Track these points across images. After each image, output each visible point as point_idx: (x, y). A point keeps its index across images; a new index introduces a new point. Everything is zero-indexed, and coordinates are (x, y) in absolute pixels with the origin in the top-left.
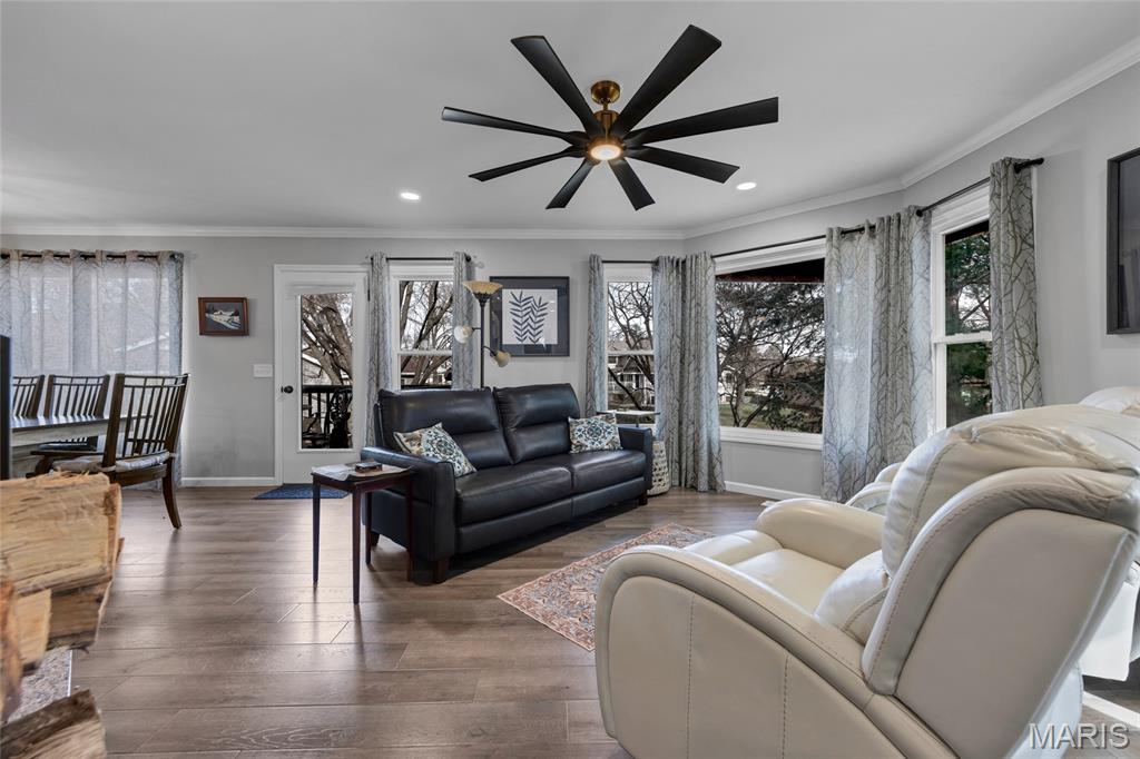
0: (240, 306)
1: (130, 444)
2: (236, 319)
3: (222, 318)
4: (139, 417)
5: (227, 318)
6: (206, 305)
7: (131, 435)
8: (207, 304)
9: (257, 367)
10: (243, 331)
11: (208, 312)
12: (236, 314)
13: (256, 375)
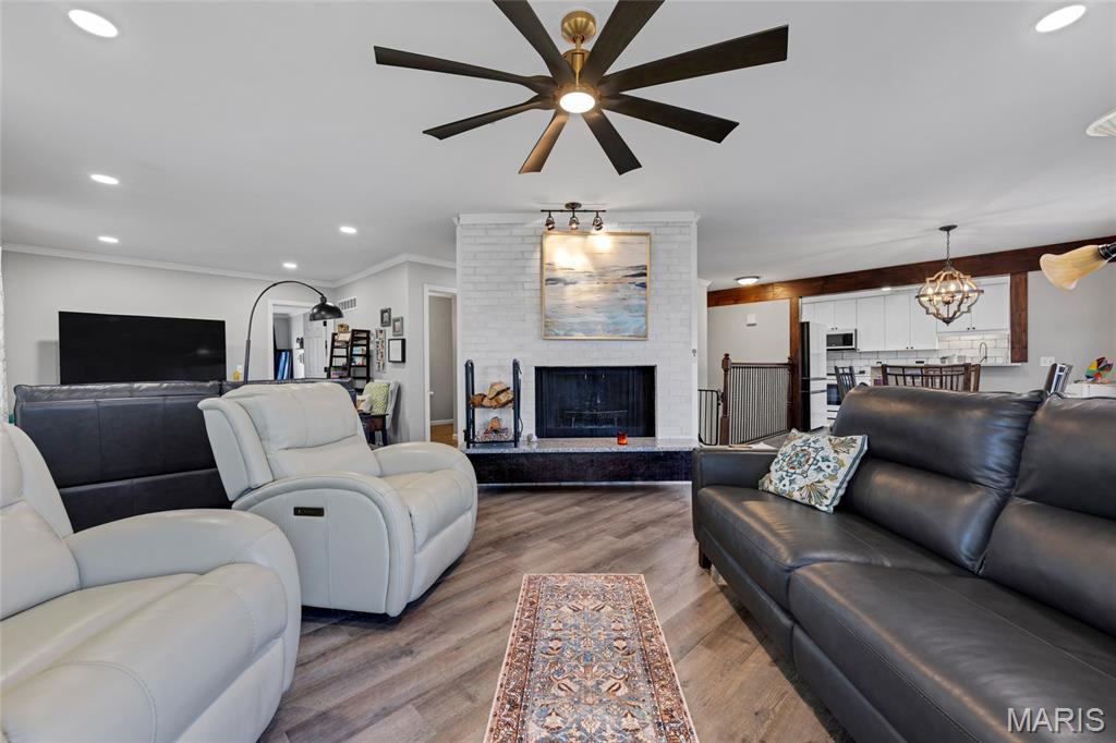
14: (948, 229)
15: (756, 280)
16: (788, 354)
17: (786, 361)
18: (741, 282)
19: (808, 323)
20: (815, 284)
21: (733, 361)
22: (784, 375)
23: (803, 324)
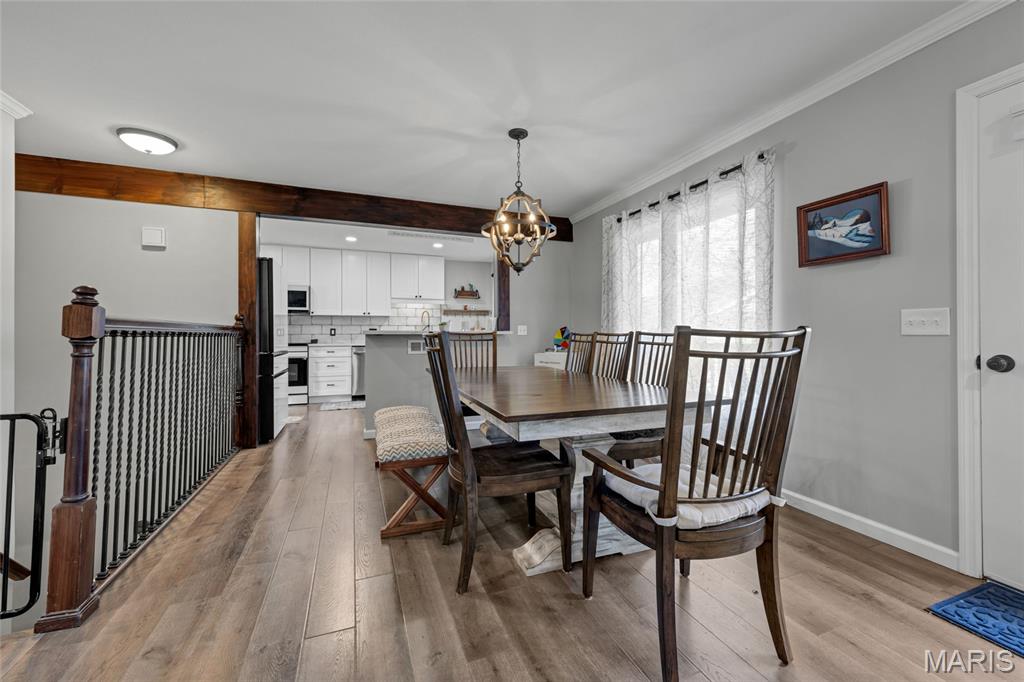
0: (874, 201)
1: (704, 450)
2: (865, 228)
3: (837, 231)
4: (719, 402)
5: (845, 230)
6: (809, 216)
7: (706, 434)
8: (811, 216)
9: (907, 314)
10: (879, 247)
11: (812, 227)
12: (865, 218)
13: (906, 330)
14: (518, 134)
15: (168, 148)
16: (236, 312)
17: (232, 323)
18: (128, 139)
19: (270, 261)
20: (285, 197)
21: (109, 314)
22: (229, 347)
23: (261, 260)
